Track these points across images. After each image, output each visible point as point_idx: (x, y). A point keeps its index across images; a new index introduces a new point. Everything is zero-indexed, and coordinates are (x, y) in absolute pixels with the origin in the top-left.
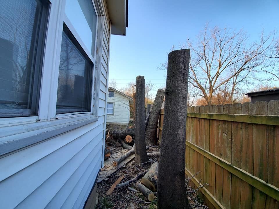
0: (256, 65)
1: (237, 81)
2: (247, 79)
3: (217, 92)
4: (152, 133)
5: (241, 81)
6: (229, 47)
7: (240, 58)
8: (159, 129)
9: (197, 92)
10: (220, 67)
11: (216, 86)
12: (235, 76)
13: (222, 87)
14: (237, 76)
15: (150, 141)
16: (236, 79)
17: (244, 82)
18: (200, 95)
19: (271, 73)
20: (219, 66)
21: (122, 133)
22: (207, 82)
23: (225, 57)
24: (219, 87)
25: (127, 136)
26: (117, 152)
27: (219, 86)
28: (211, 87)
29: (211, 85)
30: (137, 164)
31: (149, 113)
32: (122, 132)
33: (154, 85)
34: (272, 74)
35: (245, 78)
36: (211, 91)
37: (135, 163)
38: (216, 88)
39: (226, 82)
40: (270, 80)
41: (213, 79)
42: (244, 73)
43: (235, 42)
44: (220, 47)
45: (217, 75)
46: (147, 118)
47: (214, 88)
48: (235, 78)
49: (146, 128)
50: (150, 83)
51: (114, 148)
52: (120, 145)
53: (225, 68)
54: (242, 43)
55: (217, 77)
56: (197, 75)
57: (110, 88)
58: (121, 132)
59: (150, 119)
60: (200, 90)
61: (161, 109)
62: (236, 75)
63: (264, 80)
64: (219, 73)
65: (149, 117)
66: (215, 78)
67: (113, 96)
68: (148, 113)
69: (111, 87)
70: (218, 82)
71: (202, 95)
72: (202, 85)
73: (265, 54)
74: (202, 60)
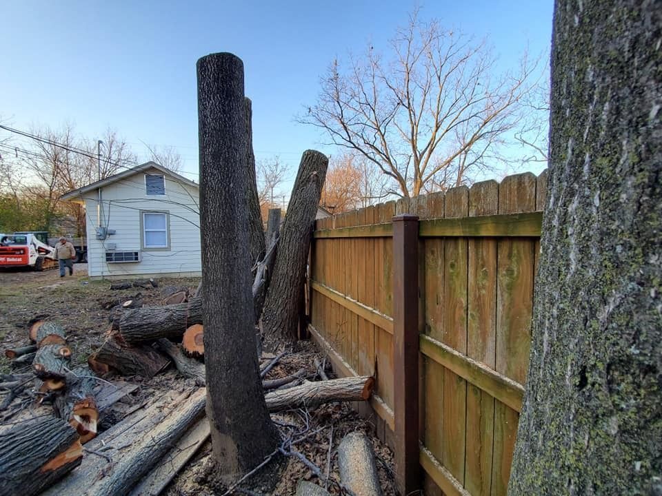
0: (502, 129)
1: (466, 164)
2: (485, 160)
3: (428, 186)
4: (288, 306)
5: (473, 163)
6: (455, 82)
7: (475, 111)
8: (311, 289)
9: (388, 186)
10: (438, 127)
11: (428, 172)
12: (463, 152)
13: (439, 176)
14: (466, 153)
15: (282, 333)
16: (465, 159)
17: (478, 164)
18: (396, 193)
19: (532, 145)
20: (435, 125)
21: (169, 319)
22: (408, 163)
23: (448, 104)
24: (433, 176)
25: (187, 331)
26: (143, 407)
27: (434, 173)
28: (418, 173)
29: (417, 170)
30: (219, 477)
31: (274, 234)
32: (168, 314)
33: (289, 167)
34: (535, 147)
35: (481, 156)
36: (419, 183)
37: (210, 471)
38: (427, 178)
39: (446, 166)
40: (527, 161)
41: (421, 156)
42: (478, 146)
43: (468, 69)
44: (439, 78)
45: (431, 147)
46: (269, 252)
47: (424, 178)
48: (463, 156)
49: (266, 288)
50: (279, 161)
51: (133, 388)
52: (163, 364)
53: (447, 131)
54: (483, 74)
55: (431, 151)
56: (390, 146)
57: (150, 165)
58: (162, 317)
59: (278, 257)
60: (395, 180)
61: (316, 222)
62: (466, 149)
63: (515, 161)
64: (436, 141)
65: (275, 249)
66: (427, 152)
67: (161, 191)
68: (272, 236)
69: (151, 162)
70: (432, 162)
71: (398, 192)
72: (400, 171)
73: (531, 99)
74: (401, 106)
